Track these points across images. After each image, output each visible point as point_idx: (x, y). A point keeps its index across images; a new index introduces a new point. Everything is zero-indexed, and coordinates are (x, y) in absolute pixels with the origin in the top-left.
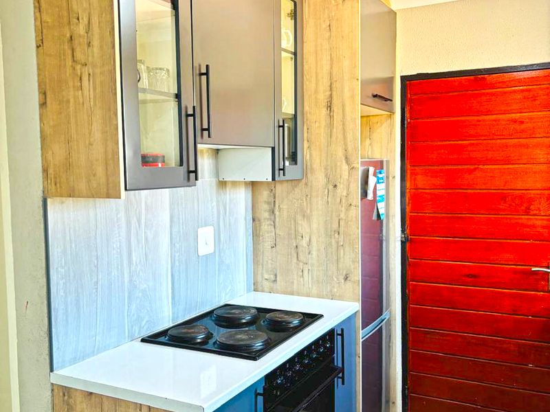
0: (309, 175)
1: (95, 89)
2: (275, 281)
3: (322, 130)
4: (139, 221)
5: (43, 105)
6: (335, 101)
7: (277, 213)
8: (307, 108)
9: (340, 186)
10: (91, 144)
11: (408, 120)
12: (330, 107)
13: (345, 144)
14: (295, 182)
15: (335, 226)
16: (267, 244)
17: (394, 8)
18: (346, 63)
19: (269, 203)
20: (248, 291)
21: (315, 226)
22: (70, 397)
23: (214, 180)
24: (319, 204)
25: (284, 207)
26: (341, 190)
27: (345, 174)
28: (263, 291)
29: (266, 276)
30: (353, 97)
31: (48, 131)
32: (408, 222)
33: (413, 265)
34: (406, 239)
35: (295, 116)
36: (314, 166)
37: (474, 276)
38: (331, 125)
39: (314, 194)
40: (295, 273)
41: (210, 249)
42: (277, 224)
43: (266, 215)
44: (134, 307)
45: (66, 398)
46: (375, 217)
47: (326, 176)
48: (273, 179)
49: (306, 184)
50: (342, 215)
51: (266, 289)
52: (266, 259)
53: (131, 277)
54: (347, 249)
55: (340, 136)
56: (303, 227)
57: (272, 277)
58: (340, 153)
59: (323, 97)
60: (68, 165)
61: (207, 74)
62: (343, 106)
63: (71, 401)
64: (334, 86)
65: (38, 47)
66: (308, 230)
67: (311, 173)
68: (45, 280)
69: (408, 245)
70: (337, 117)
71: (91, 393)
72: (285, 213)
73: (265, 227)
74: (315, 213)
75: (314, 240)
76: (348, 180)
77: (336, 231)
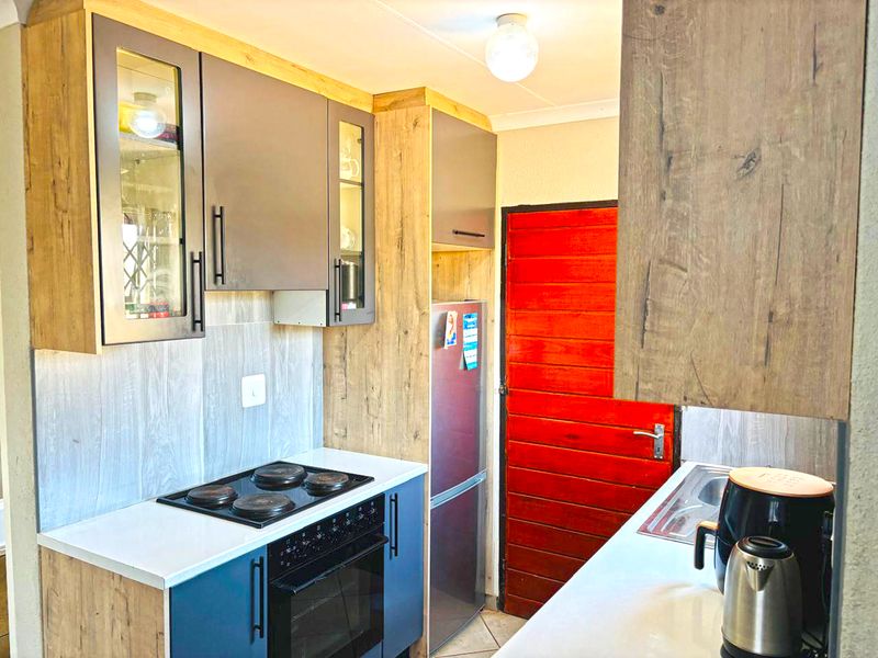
0: (380, 320)
1: (74, 238)
2: (345, 436)
3: (393, 269)
4: (160, 369)
5: (30, 250)
6: (405, 237)
7: (348, 360)
8: (378, 245)
9: (411, 333)
10: (71, 295)
11: (507, 257)
12: (401, 246)
13: (416, 287)
14: (367, 326)
15: (406, 377)
16: (338, 395)
17: (495, 130)
18: (417, 197)
19: (340, 348)
20: (316, 446)
21: (385, 375)
22: (54, 560)
23: (267, 325)
24: (390, 352)
25: (355, 352)
26: (412, 339)
27: (416, 319)
28: (332, 447)
29: (336, 431)
30: (424, 235)
31: (36, 278)
32: (507, 372)
33: (513, 421)
34: (506, 392)
35: (363, 253)
37: (575, 437)
38: (401, 266)
39: (385, 341)
40: (365, 427)
41: (261, 400)
42: (348, 373)
43: (337, 361)
44: (151, 464)
45: (52, 561)
46: (461, 367)
47: (397, 320)
48: (328, 324)
49: (377, 329)
50: (413, 365)
51: (335, 445)
52: (336, 411)
53: (147, 431)
54: (417, 403)
55: (411, 278)
56: (374, 376)
57: (343, 431)
58: (411, 296)
59: (394, 233)
60: (52, 315)
61: (221, 216)
62: (414, 243)
63: (56, 565)
64: (405, 222)
65: (27, 189)
66: (379, 380)
67: (383, 317)
68: (31, 435)
69: (507, 397)
70: (408, 256)
72: (356, 360)
73: (337, 375)
74: (386, 361)
75: (385, 392)
76: (419, 326)
77: (407, 383)
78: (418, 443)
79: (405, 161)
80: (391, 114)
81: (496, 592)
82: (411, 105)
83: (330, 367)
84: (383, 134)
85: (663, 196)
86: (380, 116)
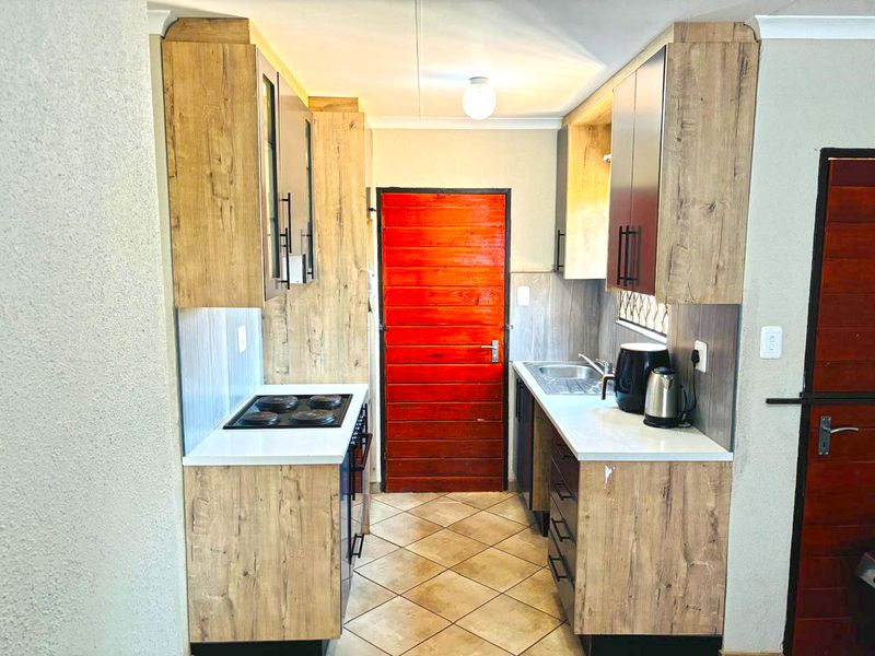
0: (320, 277)
1: (237, 219)
2: (287, 372)
3: (333, 238)
5: (175, 227)
6: (344, 212)
7: (288, 309)
8: (317, 217)
9: (351, 286)
10: (231, 264)
11: (383, 226)
12: (340, 217)
13: (355, 251)
15: (346, 320)
16: (279, 340)
18: (354, 181)
19: (280, 303)
21: (327, 321)
22: (203, 474)
24: (331, 303)
25: (296, 304)
26: (352, 290)
27: (355, 276)
28: (274, 383)
29: (277, 369)
31: (178, 248)
32: (385, 314)
34: (383, 328)
36: (326, 269)
37: (438, 356)
38: (341, 234)
39: (326, 293)
40: (308, 364)
41: (245, 347)
42: (289, 321)
43: (277, 312)
45: (199, 476)
47: (337, 277)
48: (304, 281)
49: (318, 284)
50: (353, 311)
51: (277, 381)
52: (277, 353)
55: (350, 244)
56: (316, 322)
57: (284, 369)
58: (350, 258)
59: (333, 208)
61: (289, 200)
62: (352, 218)
63: (205, 478)
64: (343, 200)
65: (170, 177)
66: (320, 325)
67: (323, 275)
69: (384, 333)
70: (347, 227)
71: (229, 466)
72: (297, 312)
73: (276, 324)
74: (327, 311)
75: (326, 333)
76: (358, 281)
77: (347, 326)
78: (359, 369)
79: (342, 151)
80: (328, 115)
81: (379, 479)
82: (346, 110)
83: (270, 318)
84: (321, 128)
85: (679, 218)
86: (318, 116)
